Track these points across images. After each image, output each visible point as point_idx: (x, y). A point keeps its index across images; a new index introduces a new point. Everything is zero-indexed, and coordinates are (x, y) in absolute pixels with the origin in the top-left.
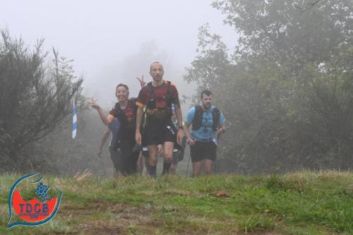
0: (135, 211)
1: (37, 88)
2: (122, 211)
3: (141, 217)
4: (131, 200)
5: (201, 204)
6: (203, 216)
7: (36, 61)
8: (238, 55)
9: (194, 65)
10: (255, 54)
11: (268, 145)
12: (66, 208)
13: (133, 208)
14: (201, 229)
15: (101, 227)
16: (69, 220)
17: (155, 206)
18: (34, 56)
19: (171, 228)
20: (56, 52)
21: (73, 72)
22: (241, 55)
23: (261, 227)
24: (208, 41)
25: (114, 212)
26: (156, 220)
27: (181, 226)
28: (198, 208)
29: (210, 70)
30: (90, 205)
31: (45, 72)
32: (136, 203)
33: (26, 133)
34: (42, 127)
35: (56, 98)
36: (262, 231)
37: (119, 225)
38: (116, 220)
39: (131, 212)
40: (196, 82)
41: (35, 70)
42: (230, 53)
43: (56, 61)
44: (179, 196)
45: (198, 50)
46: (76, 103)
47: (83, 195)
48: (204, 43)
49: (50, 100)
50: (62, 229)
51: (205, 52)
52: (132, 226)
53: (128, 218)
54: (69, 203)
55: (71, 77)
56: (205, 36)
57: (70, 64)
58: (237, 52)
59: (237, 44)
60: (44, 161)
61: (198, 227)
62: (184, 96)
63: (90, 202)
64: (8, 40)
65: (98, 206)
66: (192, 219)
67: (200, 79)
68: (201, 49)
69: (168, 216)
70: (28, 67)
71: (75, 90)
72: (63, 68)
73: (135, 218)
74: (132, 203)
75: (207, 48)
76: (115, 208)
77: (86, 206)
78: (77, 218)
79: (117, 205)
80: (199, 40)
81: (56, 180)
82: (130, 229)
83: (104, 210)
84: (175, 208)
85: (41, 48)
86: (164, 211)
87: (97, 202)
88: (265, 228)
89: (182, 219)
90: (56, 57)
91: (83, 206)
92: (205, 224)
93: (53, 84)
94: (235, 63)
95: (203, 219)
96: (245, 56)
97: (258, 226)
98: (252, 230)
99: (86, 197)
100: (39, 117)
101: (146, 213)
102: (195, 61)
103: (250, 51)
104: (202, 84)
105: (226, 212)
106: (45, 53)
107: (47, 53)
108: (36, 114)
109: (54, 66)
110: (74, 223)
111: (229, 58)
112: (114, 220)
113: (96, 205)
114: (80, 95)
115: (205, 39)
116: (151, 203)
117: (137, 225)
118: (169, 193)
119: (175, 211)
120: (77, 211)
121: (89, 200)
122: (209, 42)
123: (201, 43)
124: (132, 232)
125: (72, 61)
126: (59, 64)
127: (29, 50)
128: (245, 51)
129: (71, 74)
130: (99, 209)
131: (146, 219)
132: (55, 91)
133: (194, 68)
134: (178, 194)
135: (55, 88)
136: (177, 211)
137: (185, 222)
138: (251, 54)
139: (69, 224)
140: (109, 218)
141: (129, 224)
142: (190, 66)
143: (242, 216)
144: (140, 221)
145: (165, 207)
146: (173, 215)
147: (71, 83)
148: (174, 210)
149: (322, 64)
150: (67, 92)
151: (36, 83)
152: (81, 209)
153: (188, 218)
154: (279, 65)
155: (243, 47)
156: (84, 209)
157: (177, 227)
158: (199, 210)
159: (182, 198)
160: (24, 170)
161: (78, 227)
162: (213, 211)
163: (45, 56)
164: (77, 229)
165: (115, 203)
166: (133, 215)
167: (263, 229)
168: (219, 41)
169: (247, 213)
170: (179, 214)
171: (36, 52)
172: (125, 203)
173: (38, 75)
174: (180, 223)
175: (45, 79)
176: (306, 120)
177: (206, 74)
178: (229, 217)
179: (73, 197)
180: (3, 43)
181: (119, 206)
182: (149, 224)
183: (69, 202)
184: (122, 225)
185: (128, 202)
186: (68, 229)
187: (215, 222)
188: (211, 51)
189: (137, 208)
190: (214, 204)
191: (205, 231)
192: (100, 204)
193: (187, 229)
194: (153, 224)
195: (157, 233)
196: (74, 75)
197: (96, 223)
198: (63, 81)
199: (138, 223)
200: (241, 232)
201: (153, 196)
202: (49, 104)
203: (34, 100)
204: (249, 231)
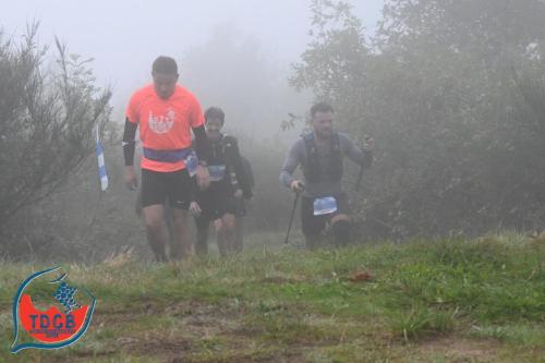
0: (213, 313)
1: (32, 111)
2: (190, 313)
3: (223, 321)
4: (206, 294)
5: (327, 295)
6: (330, 315)
7: (27, 63)
8: (382, 37)
9: (306, 59)
10: (412, 34)
11: (442, 192)
13: (210, 307)
14: (327, 337)
15: (154, 341)
16: (98, 331)
17: (247, 302)
18: (24, 53)
19: (275, 337)
20: (61, 45)
21: (94, 79)
22: (388, 37)
23: (431, 329)
24: (328, 14)
25: (176, 315)
26: (249, 325)
27: (293, 332)
28: (321, 301)
29: (334, 66)
30: (135, 305)
31: (44, 83)
32: (213, 298)
33: (17, 190)
34: (45, 180)
35: (66, 126)
36: (433, 334)
37: (186, 336)
38: (180, 328)
39: (207, 314)
40: (310, 88)
41: (26, 79)
42: (368, 33)
43: (63, 63)
44: (288, 284)
45: (311, 33)
46: (102, 135)
47: (121, 289)
48: (323, 19)
49: (57, 130)
50: (88, 346)
51: (324, 35)
52: (209, 337)
53: (200, 324)
55: (91, 88)
56: (323, 6)
57: (87, 67)
58: (381, 31)
59: (380, 18)
60: (52, 239)
61: (322, 333)
62: (291, 115)
63: (134, 301)
65: (149, 307)
66: (313, 321)
67: (318, 83)
68: (316, 29)
69: (270, 317)
70: (14, 74)
71: (99, 111)
72: (76, 74)
73: (212, 324)
74: (207, 298)
75: (328, 27)
76: (178, 308)
77: (128, 306)
78: (113, 328)
79: (182, 303)
80: (313, 14)
81: (74, 267)
82: (205, 342)
83: (159, 312)
84: (282, 303)
85: (34, 40)
86: (263, 309)
87: (147, 299)
88: (439, 329)
89: (295, 321)
90: (62, 54)
91: (122, 308)
92: (334, 328)
93: (60, 103)
94: (379, 52)
95: (331, 321)
96: (394, 37)
97: (426, 326)
98: (415, 335)
99: (128, 292)
100: (38, 162)
101: (232, 314)
102: (307, 52)
103: (404, 29)
104: (321, 92)
105: (370, 307)
106: (42, 49)
107: (46, 48)
108: (32, 157)
109: (60, 71)
110: (109, 336)
111: (368, 44)
112: (176, 328)
113: (144, 305)
114: (108, 120)
115: (323, 12)
116: (240, 297)
117: (217, 335)
118: (270, 280)
119: (282, 309)
120: (113, 317)
121: (132, 298)
122: (331, 17)
123: (316, 20)
124: (208, 347)
125: (91, 60)
126: (68, 67)
127: (15, 49)
128: (396, 29)
129: (90, 83)
130: (150, 311)
131: (233, 324)
132: (64, 115)
133: (306, 64)
134: (285, 280)
135: (64, 109)
136: (286, 309)
137: (299, 327)
138: (406, 33)
139: (99, 338)
140: (168, 325)
141: (204, 334)
142: (300, 61)
143: (398, 312)
144: (221, 328)
145: (264, 303)
146: (279, 315)
147: (88, 96)
148: (279, 307)
149: (533, 45)
150: (85, 116)
151: (29, 102)
152: (119, 312)
153: (305, 320)
154: (456, 51)
155: (391, 21)
156: (124, 312)
157: (287, 336)
158: (323, 305)
159: (293, 286)
160: (17, 254)
161: (117, 343)
162: (348, 305)
163: (43, 53)
164: (114, 346)
165: (177, 301)
166: (209, 318)
167: (435, 332)
168: (348, 13)
169: (405, 306)
170: (290, 313)
171: (26, 47)
172: (196, 299)
173: (33, 88)
174: (291, 328)
175: (44, 95)
176: (508, 144)
177: (328, 73)
178: (375, 315)
179: (106, 293)
181: (185, 306)
182: (237, 333)
183: (99, 301)
184: (192, 336)
185: (199, 298)
186: (98, 346)
187: (352, 324)
188: (334, 32)
189: (216, 306)
190: (348, 294)
191: (335, 340)
192: (153, 303)
193: (303, 337)
194: (244, 332)
195: (252, 347)
196: (96, 85)
197: (147, 335)
198: (78, 97)
199: (219, 331)
200: (397, 338)
201: (243, 285)
202: (55, 137)
203: (28, 131)
204: (410, 336)
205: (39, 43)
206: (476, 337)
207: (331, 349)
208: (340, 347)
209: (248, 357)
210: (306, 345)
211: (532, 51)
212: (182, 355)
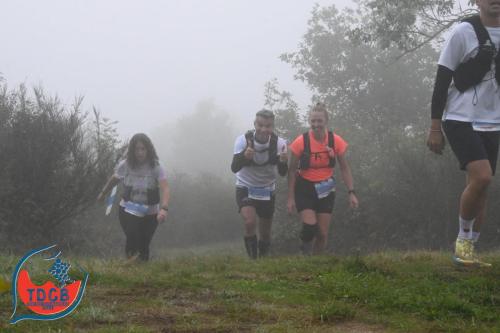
0: (191, 297)
1: (75, 155)
2: (175, 297)
3: (198, 304)
4: (187, 284)
5: (269, 289)
6: (271, 302)
7: (74, 122)
10: (330, 115)
11: (347, 221)
12: (110, 293)
13: (190, 293)
14: (269, 318)
15: (150, 315)
16: (113, 307)
17: (215, 291)
18: (72, 116)
19: (233, 316)
20: (97, 112)
21: (117, 135)
23: (340, 315)
24: (276, 99)
26: (216, 307)
27: (245, 313)
28: (265, 293)
30: (139, 290)
32: (192, 287)
33: (61, 207)
34: (81, 201)
35: (97, 165)
36: (340, 319)
37: (173, 313)
38: (168, 307)
39: (187, 298)
41: (73, 133)
42: (302, 113)
43: (97, 123)
44: (243, 280)
47: (129, 279)
48: (272, 102)
49: (90, 168)
50: (105, 317)
52: (187, 314)
53: (182, 305)
54: (114, 288)
55: (115, 141)
56: (273, 93)
57: (114, 127)
59: (310, 102)
61: (265, 315)
63: (138, 287)
64: (42, 99)
65: (147, 291)
66: (258, 306)
69: (230, 302)
70: (65, 130)
72: (105, 131)
73: (191, 305)
74: (187, 287)
75: (274, 108)
76: (168, 293)
77: (133, 290)
78: (122, 305)
79: (170, 290)
80: (265, 98)
81: (98, 262)
82: (185, 317)
83: (154, 295)
84: (239, 293)
85: (79, 108)
86: (226, 297)
87: (146, 286)
88: (344, 316)
89: (247, 305)
90: (97, 117)
91: (129, 292)
92: (274, 312)
93: (94, 150)
95: (271, 306)
97: (337, 313)
98: (329, 319)
99: (133, 281)
100: (77, 189)
101: (204, 299)
106: (84, 114)
107: (87, 114)
108: (73, 185)
109: (95, 129)
110: (120, 310)
111: (301, 120)
112: (165, 307)
113: (144, 290)
115: (273, 97)
116: (210, 287)
117: (194, 313)
119: (239, 297)
120: (123, 297)
121: (137, 283)
122: (278, 101)
123: (268, 102)
124: (187, 321)
125: (116, 122)
126: (101, 126)
127: (67, 113)
129: (114, 138)
130: (148, 295)
132: (96, 158)
134: (241, 277)
135: (96, 154)
136: (241, 297)
137: (250, 310)
139: (113, 312)
140: (160, 304)
141: (184, 312)
143: (317, 302)
144: (197, 309)
145: (227, 292)
146: (236, 301)
147: (112, 146)
148: (236, 296)
149: (409, 127)
150: (110, 159)
151: (74, 148)
152: (127, 294)
153: (254, 305)
154: (360, 128)
156: (130, 295)
157: (241, 316)
158: (267, 295)
159: (246, 282)
161: (125, 316)
162: (283, 297)
163: (85, 117)
164: (123, 318)
165: (166, 289)
166: (189, 302)
167: (342, 317)
168: (289, 99)
169: (322, 299)
170: (243, 300)
171: (74, 112)
172: (179, 287)
173: (76, 140)
174: (245, 310)
175: (84, 144)
176: (392, 191)
178: (301, 304)
179: (118, 281)
180: (36, 101)
181: (172, 292)
182: (208, 312)
183: (114, 286)
184: (175, 313)
185: (182, 287)
186: (112, 317)
187: (285, 309)
188: (279, 111)
189: (193, 294)
190: (284, 288)
191: (274, 320)
192: (150, 289)
193: (252, 317)
194: (213, 312)
195: (217, 322)
196: (118, 139)
197: (146, 311)
198: (106, 146)
199: (195, 310)
200: (316, 321)
201: (213, 279)
202: (88, 172)
203: (71, 168)
204: (325, 319)
205: (83, 109)
206: (370, 323)
207: (272, 326)
208: (277, 325)
209: (214, 330)
210: (254, 323)
211: (408, 131)
212: (169, 326)
